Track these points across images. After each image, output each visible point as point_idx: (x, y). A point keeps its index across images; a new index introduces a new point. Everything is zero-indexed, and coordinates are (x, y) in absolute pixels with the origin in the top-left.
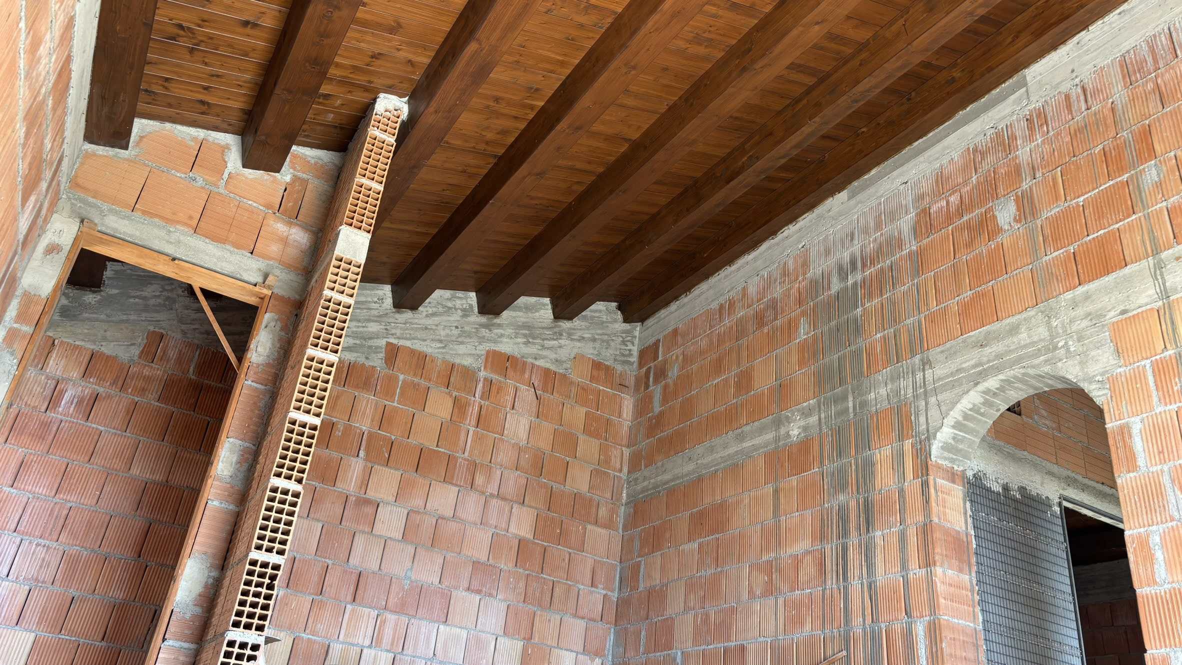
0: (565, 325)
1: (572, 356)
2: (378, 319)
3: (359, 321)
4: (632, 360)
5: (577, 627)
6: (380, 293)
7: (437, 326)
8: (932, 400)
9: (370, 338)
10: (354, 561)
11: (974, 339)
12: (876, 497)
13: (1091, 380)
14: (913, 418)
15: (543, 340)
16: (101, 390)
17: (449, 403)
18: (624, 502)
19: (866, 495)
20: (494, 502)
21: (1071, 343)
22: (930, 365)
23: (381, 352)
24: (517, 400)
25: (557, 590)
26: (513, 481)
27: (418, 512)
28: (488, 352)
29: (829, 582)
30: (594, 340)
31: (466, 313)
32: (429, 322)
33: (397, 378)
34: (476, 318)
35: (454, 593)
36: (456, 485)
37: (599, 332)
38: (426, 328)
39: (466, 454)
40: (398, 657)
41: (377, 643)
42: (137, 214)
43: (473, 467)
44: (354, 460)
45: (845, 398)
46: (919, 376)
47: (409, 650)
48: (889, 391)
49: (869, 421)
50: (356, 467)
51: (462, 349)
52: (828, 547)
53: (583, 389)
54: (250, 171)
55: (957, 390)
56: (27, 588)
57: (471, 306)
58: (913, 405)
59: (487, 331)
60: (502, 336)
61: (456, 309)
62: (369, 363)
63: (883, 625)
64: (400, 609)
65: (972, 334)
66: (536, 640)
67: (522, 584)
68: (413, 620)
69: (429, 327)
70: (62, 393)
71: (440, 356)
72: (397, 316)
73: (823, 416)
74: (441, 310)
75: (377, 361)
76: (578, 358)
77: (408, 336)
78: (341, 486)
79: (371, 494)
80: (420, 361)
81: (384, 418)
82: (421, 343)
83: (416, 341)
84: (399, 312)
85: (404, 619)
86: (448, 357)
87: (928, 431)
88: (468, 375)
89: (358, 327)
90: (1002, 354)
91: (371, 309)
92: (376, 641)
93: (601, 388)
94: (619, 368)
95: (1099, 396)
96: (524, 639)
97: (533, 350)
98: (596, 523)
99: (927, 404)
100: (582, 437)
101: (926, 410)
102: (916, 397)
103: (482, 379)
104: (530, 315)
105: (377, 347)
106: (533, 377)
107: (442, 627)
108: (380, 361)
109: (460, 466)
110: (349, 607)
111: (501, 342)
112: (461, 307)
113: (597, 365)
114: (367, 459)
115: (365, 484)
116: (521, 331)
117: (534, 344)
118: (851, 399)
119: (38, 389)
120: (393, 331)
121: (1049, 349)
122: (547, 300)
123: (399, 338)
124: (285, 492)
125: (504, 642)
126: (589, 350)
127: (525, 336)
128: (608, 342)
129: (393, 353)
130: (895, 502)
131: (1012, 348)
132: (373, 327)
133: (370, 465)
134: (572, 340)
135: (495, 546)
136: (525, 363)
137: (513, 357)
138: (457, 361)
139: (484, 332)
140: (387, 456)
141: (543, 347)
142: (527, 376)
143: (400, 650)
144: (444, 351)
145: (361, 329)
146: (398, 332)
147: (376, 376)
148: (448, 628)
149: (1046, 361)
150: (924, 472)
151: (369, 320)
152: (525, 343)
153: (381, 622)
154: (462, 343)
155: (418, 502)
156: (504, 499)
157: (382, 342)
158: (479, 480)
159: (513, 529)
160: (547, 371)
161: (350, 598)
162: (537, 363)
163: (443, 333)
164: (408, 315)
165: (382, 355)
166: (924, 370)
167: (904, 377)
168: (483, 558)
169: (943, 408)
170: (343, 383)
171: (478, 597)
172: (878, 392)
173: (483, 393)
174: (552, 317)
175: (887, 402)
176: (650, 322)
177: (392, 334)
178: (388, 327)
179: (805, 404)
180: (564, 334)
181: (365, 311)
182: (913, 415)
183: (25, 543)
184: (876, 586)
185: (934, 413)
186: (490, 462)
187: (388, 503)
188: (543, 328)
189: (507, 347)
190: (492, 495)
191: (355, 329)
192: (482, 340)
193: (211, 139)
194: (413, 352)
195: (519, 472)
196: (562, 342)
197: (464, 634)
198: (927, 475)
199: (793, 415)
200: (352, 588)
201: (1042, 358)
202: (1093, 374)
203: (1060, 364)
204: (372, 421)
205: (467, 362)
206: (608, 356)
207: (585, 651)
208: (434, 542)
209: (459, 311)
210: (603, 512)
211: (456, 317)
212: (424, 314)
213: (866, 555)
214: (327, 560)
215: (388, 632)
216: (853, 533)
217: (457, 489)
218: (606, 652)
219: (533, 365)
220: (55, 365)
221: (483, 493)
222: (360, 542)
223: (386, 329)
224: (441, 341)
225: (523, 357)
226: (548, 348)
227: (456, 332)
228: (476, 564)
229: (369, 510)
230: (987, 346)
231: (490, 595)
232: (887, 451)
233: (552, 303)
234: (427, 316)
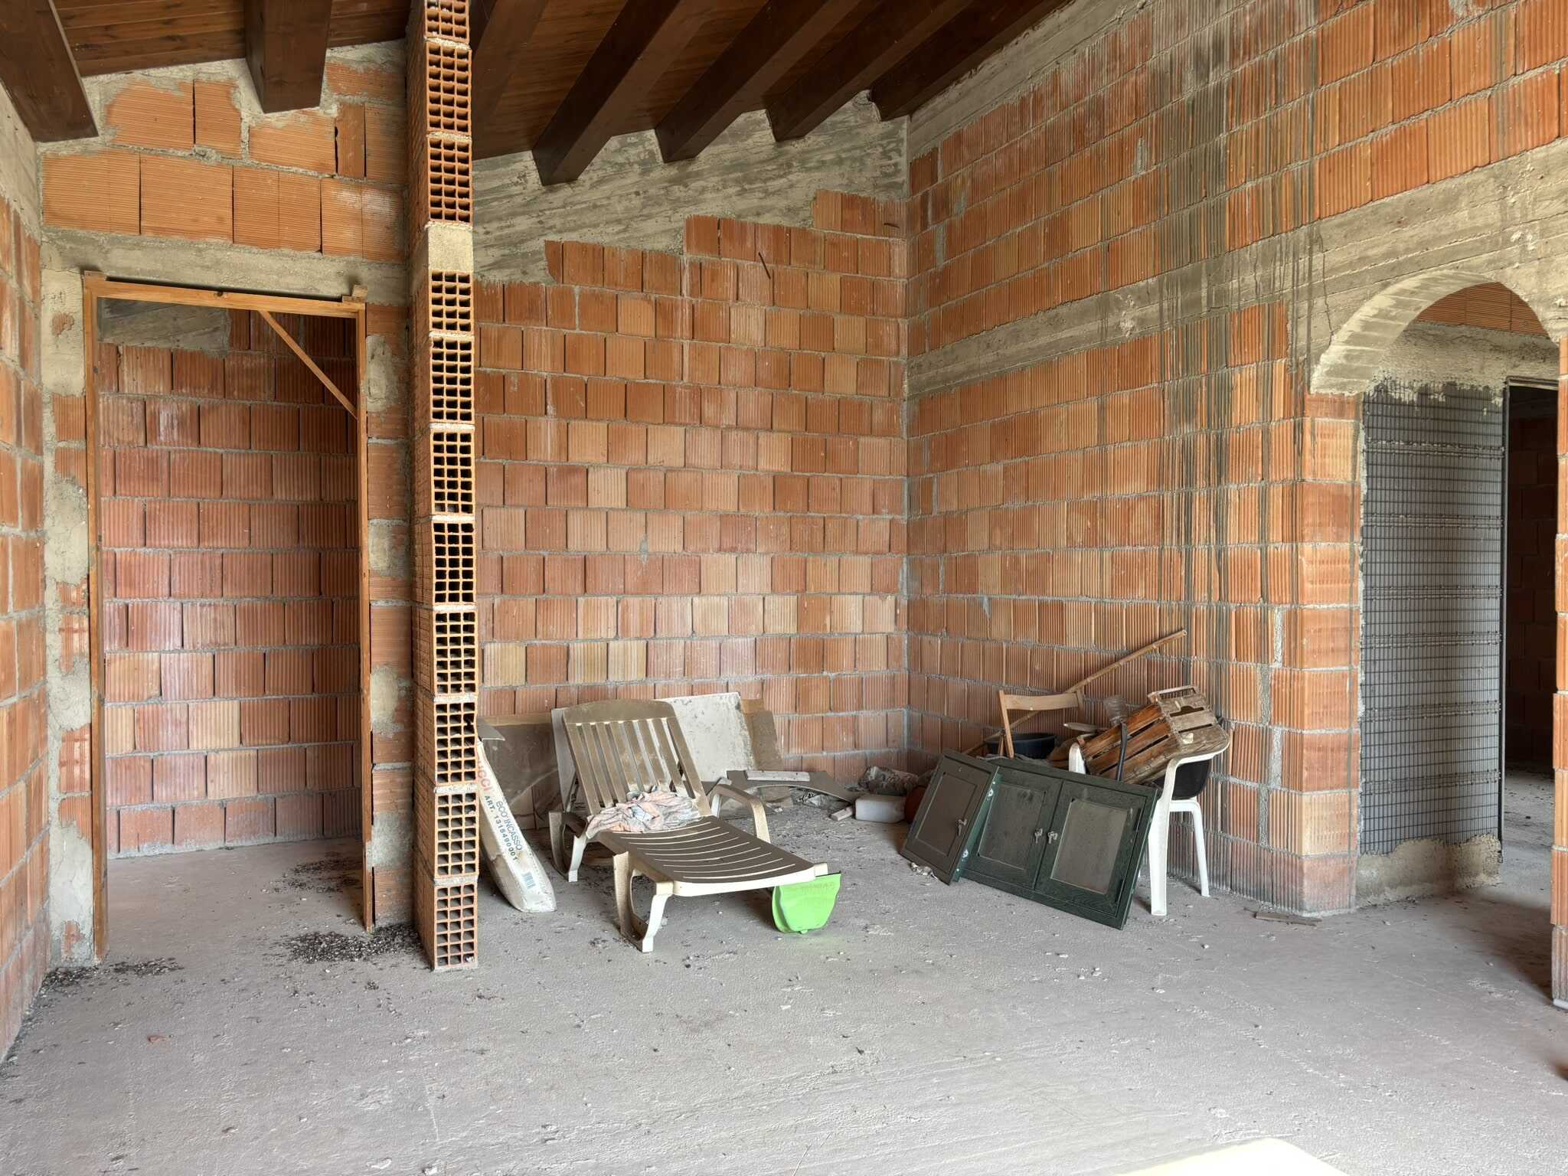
0: (795, 147)
1: (812, 195)
2: (526, 209)
3: (500, 219)
4: (899, 179)
5: (860, 566)
6: (519, 166)
7: (608, 198)
8: (1319, 302)
9: (522, 242)
10: (575, 544)
11: (1389, 209)
12: (1233, 437)
13: (1549, 303)
14: (1289, 326)
15: (765, 181)
16: (201, 401)
17: (649, 312)
18: (906, 395)
19: (1219, 431)
20: (733, 435)
21: (1529, 237)
22: (1321, 246)
23: (542, 259)
24: (740, 285)
25: (829, 526)
26: (754, 403)
27: (639, 470)
28: (688, 221)
29: (1167, 541)
30: (840, 162)
31: (646, 166)
32: (596, 195)
33: (571, 291)
34: (663, 172)
35: (704, 557)
36: (681, 424)
37: (847, 146)
38: (595, 206)
39: (686, 379)
40: (651, 642)
41: (623, 631)
42: (148, 235)
43: (698, 394)
44: (542, 419)
45: (1196, 283)
46: (1304, 261)
47: (662, 633)
48: (1258, 279)
49: (1228, 323)
50: (546, 431)
51: (650, 226)
52: (1167, 495)
53: (833, 244)
54: (277, 114)
55: (1355, 293)
56: (209, 655)
57: (651, 153)
58: (1291, 307)
59: (682, 188)
60: (703, 190)
61: (631, 164)
62: (528, 280)
63: (1232, 606)
64: (643, 589)
65: (1387, 200)
66: (812, 590)
67: (785, 530)
68: (660, 599)
69: (599, 203)
70: (155, 417)
71: (623, 245)
72: (551, 197)
73: (1165, 305)
74: (610, 170)
75: (539, 274)
76: (820, 197)
77: (572, 224)
78: (534, 458)
79: (575, 459)
80: (597, 256)
81: (567, 355)
82: (593, 230)
83: (585, 230)
84: (551, 191)
85: (650, 600)
86: (633, 244)
87: (1309, 350)
88: (667, 262)
89: (502, 228)
90: (1428, 242)
91: (511, 196)
92: (622, 630)
93: (859, 236)
94: (882, 198)
95: (1557, 331)
96: (797, 591)
97: (753, 201)
98: (871, 433)
99: (1310, 307)
100: (839, 319)
101: (1309, 317)
102: (1296, 294)
103: (687, 266)
104: (740, 145)
105: (534, 253)
106: (759, 245)
107: (696, 600)
108: (542, 273)
109: (681, 397)
110: (581, 600)
111: (704, 201)
112: (637, 159)
113: (849, 202)
114: (559, 414)
115: (564, 447)
116: (731, 176)
117: (752, 191)
118: (1204, 285)
119: (124, 419)
120: (551, 223)
121: (1497, 242)
122: (761, 114)
123: (560, 232)
124: (455, 617)
125: (775, 602)
126: (834, 181)
127: (737, 181)
128: (861, 160)
129: (557, 255)
130: (1257, 447)
131: (1443, 233)
132: (523, 224)
133: (564, 422)
134: (809, 170)
135: (745, 489)
136: (743, 226)
137: (725, 219)
138: (648, 246)
139: (678, 191)
140: (583, 405)
141: (767, 193)
142: (749, 244)
143: (652, 634)
144: (627, 235)
145: (506, 231)
146: (557, 222)
147: (543, 296)
148: (704, 599)
149: (1490, 262)
150: (1298, 409)
151: (514, 215)
152: (739, 194)
153: (623, 610)
154: (649, 217)
155: (636, 457)
156: (747, 429)
157: (539, 244)
158: (709, 410)
159: (763, 465)
160: (777, 230)
161: (579, 589)
162: (761, 221)
163: (619, 208)
164: (565, 192)
165: (543, 263)
166: (1311, 253)
167: (1281, 260)
168: (731, 507)
169: (1334, 318)
170: (502, 318)
171: (734, 556)
172: (1243, 280)
173: (692, 286)
174: (773, 140)
175: (1254, 297)
176: (921, 114)
177: (551, 228)
178: (542, 218)
179: (1141, 284)
180: (795, 164)
181: (505, 201)
182: (1290, 322)
183: (188, 607)
184: (1226, 556)
185: (1319, 323)
186: (719, 383)
187: (599, 466)
188: (762, 162)
189: (714, 206)
190: (729, 428)
191: (498, 233)
192: (677, 204)
193: (203, 77)
194: (583, 248)
195: (759, 389)
196: (793, 177)
197: (724, 601)
198: (1303, 415)
199: (1125, 298)
200: (580, 577)
201: (1485, 256)
202: (1554, 294)
203: (1509, 271)
204: (553, 362)
205: (661, 244)
206: (863, 183)
207: (873, 591)
208: (667, 502)
209: (636, 166)
210: (879, 416)
211: (633, 177)
212: (588, 184)
213: (1216, 514)
214: (541, 552)
215: (634, 619)
216: (1201, 482)
217: (683, 428)
218: (899, 587)
219: (756, 225)
220: (133, 381)
221: (717, 427)
222: (576, 521)
223: (541, 222)
224: (619, 221)
225: (739, 216)
226: (773, 193)
227: (637, 202)
228: (724, 518)
229: (577, 480)
230: (1407, 224)
231: (748, 551)
232: (1250, 371)
233: (770, 116)
234: (592, 186)
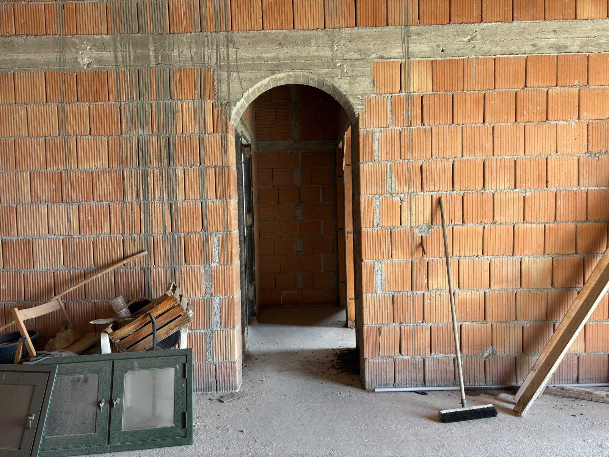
8: (235, 75)
11: (273, 36)
12: (177, 140)
13: (355, 96)
14: (215, 83)
19: (168, 135)
21: (345, 66)
22: (234, 45)
29: (128, 198)
45: (145, 45)
46: (223, 50)
48: (193, 54)
49: (171, 74)
52: (127, 171)
55: (257, 74)
58: (216, 73)
63: (182, 235)
65: (274, 31)
73: (119, 54)
87: (229, 98)
90: (295, 57)
99: (229, 76)
101: (228, 81)
102: (219, 67)
118: (152, 48)
130: (196, 147)
149: (327, 73)
150: (224, 129)
166: (228, 47)
167: (208, 47)
169: (244, 84)
172: (182, 52)
175: (190, 62)
179: (96, 37)
182: (216, 81)
185: (235, 86)
198: (227, 132)
199: (82, 43)
201: (325, 70)
202: (356, 93)
203: (336, 79)
230: (284, 46)
232: (188, 105)
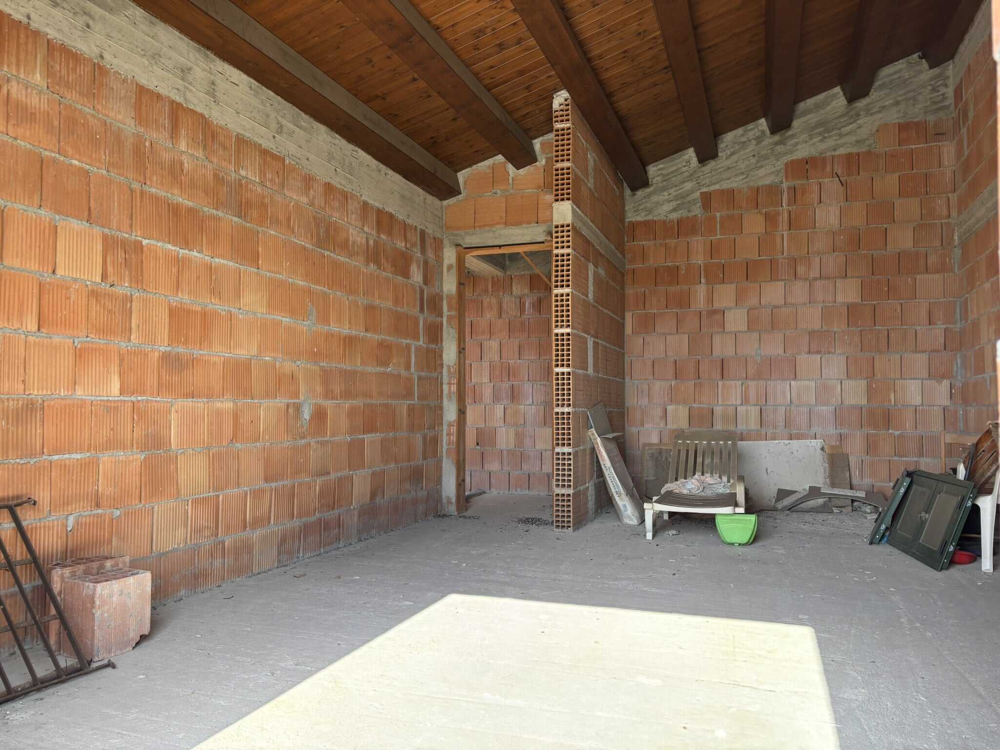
0: (861, 103)
1: (874, 130)
2: (690, 178)
3: (676, 186)
4: (947, 103)
5: (920, 361)
6: (686, 157)
7: (736, 162)
9: (687, 195)
10: (717, 352)
15: (840, 129)
17: (761, 219)
18: (956, 243)
20: (818, 283)
23: (698, 202)
24: (822, 193)
25: (892, 335)
26: (833, 262)
27: (755, 308)
28: (786, 165)
30: (897, 103)
31: (759, 140)
32: (728, 163)
33: (715, 218)
34: (770, 140)
35: (798, 357)
36: (782, 280)
37: (901, 92)
38: (728, 168)
39: (785, 254)
40: (763, 408)
41: (746, 401)
42: (477, 229)
43: (794, 262)
44: (698, 286)
47: (771, 401)
50: (701, 291)
51: (761, 172)
53: (892, 156)
54: (522, 170)
57: (763, 132)
59: (782, 146)
60: (797, 144)
61: (749, 141)
62: (691, 214)
64: (758, 376)
66: (879, 376)
67: (857, 339)
68: (769, 382)
69: (731, 166)
70: (524, 304)
71: (744, 186)
72: (704, 169)
74: (737, 147)
75: (697, 210)
76: (882, 129)
77: (715, 181)
78: (694, 307)
79: (717, 305)
80: (730, 196)
81: (713, 250)
82: (727, 181)
83: (722, 182)
84: (703, 166)
85: (762, 383)
86: (751, 184)
88: (773, 191)
89: (677, 191)
91: (682, 173)
92: (745, 401)
93: (913, 147)
94: (931, 118)
96: (867, 378)
97: (831, 143)
98: (927, 271)
100: (898, 202)
103: (786, 190)
104: (822, 112)
105: (694, 200)
106: (836, 167)
107: (793, 383)
108: (699, 209)
109: (782, 264)
110: (720, 383)
111: (797, 149)
112: (754, 137)
113: (903, 127)
114: (707, 283)
115: (710, 299)
116: (815, 132)
117: (830, 137)
119: (513, 306)
120: (704, 182)
122: (838, 89)
123: (709, 186)
125: (849, 384)
126: (893, 116)
127: (820, 134)
128: (914, 99)
129: (707, 200)
132: (688, 186)
133: (711, 287)
134: (871, 114)
135: (827, 315)
136: (824, 160)
137: (811, 158)
138: (760, 183)
139: (780, 149)
140: (721, 276)
141: (841, 136)
142: (828, 169)
143: (764, 403)
144: (748, 179)
145: (679, 192)
146: (707, 181)
147: (699, 222)
148: (798, 383)
151: (683, 182)
152: (821, 141)
153: (745, 388)
154: (762, 167)
155: (753, 301)
156: (827, 278)
157: (697, 194)
158: (801, 270)
159: (840, 299)
160: (849, 156)
161: (719, 377)
162: (837, 153)
163: (743, 166)
164: (712, 164)
165: (699, 204)
168: (817, 326)
170: (677, 237)
171: (819, 356)
173: (789, 200)
174: (846, 102)
176: (957, 58)
177: (703, 185)
178: (699, 181)
180: (862, 113)
181: (679, 176)
186: (808, 253)
187: (730, 308)
188: (837, 118)
189: (803, 152)
190: (815, 279)
191: (675, 193)
192: (778, 156)
194: (722, 192)
195: (836, 253)
196: (860, 122)
197: (813, 384)
200: (719, 370)
204: (704, 255)
205: (768, 181)
206: (916, 113)
207: (930, 376)
208: (774, 326)
209: (753, 141)
210: (933, 259)
211: (752, 147)
212: (724, 158)
214: (697, 357)
215: (752, 393)
217: (783, 283)
218: (954, 374)
219: (833, 157)
220: (517, 290)
221: (806, 279)
222: (717, 339)
223: (698, 183)
224: (743, 173)
225: (821, 154)
226: (847, 134)
227: (753, 160)
228: (812, 333)
229: (718, 317)
231: (829, 353)
233: (843, 89)
234: (727, 158)
